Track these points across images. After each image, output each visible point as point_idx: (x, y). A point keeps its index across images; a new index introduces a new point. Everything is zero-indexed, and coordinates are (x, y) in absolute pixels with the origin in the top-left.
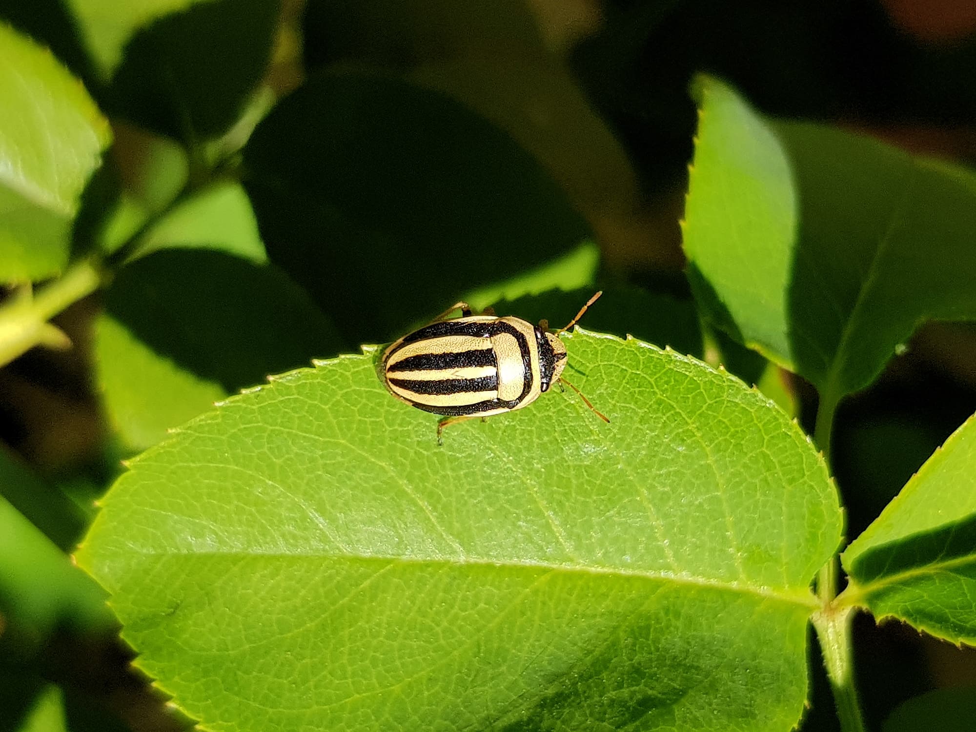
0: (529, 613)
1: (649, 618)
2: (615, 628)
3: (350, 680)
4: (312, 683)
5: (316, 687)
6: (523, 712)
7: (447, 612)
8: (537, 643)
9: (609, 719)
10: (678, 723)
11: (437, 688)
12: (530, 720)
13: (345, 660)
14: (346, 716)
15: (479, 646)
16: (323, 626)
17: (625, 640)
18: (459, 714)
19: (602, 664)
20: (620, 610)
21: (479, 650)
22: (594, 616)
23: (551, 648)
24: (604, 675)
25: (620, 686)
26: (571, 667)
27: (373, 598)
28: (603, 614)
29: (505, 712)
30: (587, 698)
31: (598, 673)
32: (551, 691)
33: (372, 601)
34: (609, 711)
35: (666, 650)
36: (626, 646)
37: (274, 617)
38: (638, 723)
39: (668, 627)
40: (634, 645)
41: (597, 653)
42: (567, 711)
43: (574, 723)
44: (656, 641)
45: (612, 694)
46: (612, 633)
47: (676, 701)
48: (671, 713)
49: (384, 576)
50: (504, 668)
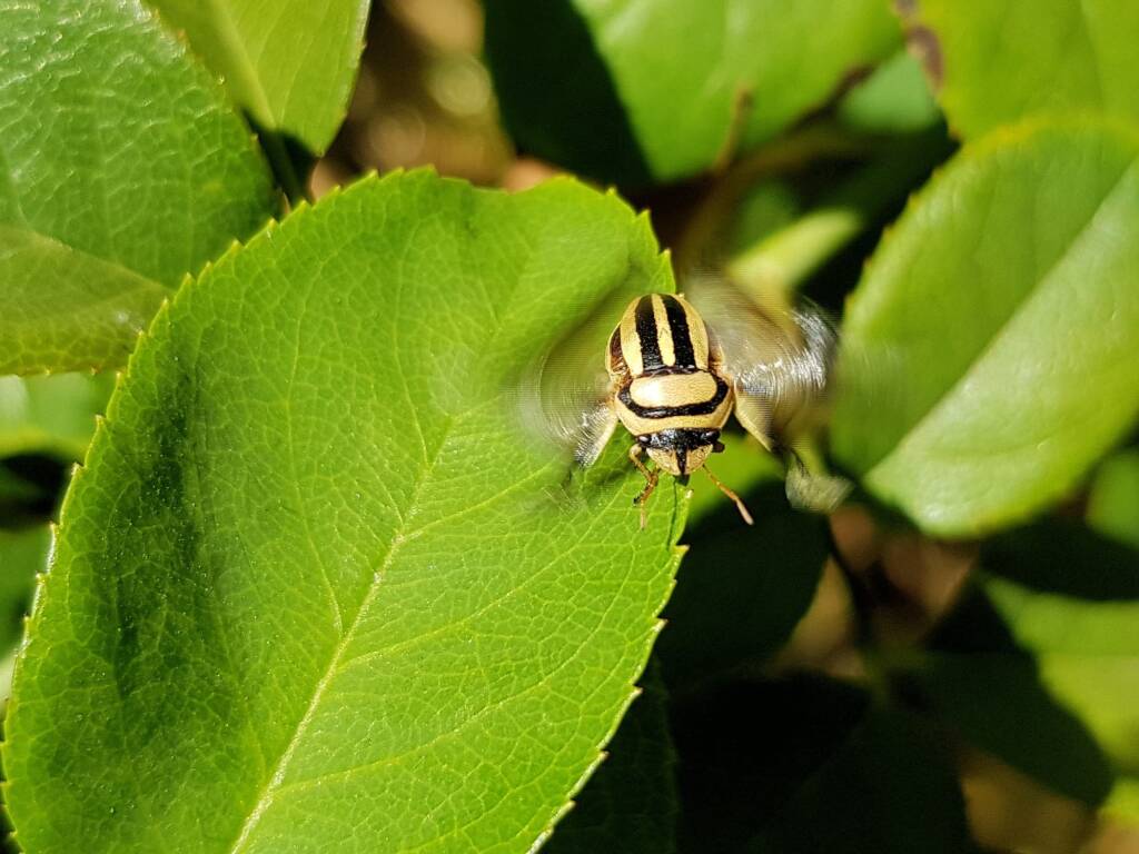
0: (303, 583)
1: (234, 724)
2: (242, 676)
3: (317, 358)
4: (332, 319)
5: (326, 323)
6: (193, 505)
7: (346, 495)
8: (265, 575)
9: (136, 583)
10: (90, 655)
11: (266, 443)
12: (178, 503)
13: (342, 364)
14: (281, 335)
15: (293, 512)
16: (388, 362)
17: (222, 677)
18: (225, 445)
19: (205, 629)
20: (260, 695)
21: (289, 510)
22: (267, 660)
23: (252, 587)
24: (191, 620)
25: (169, 626)
26: (219, 593)
27: (398, 425)
28: (264, 671)
29: (204, 489)
30: (175, 579)
31: (198, 615)
32: (202, 550)
33: (395, 421)
34: (147, 590)
35: (186, 717)
36: (213, 672)
37: (420, 321)
38: (115, 605)
39: (213, 740)
40: (211, 682)
41: (222, 632)
42: (171, 546)
43: (152, 541)
44: (203, 714)
45: (164, 611)
46: (237, 668)
47: (118, 674)
48: (107, 655)
49: (416, 445)
50: (254, 522)
